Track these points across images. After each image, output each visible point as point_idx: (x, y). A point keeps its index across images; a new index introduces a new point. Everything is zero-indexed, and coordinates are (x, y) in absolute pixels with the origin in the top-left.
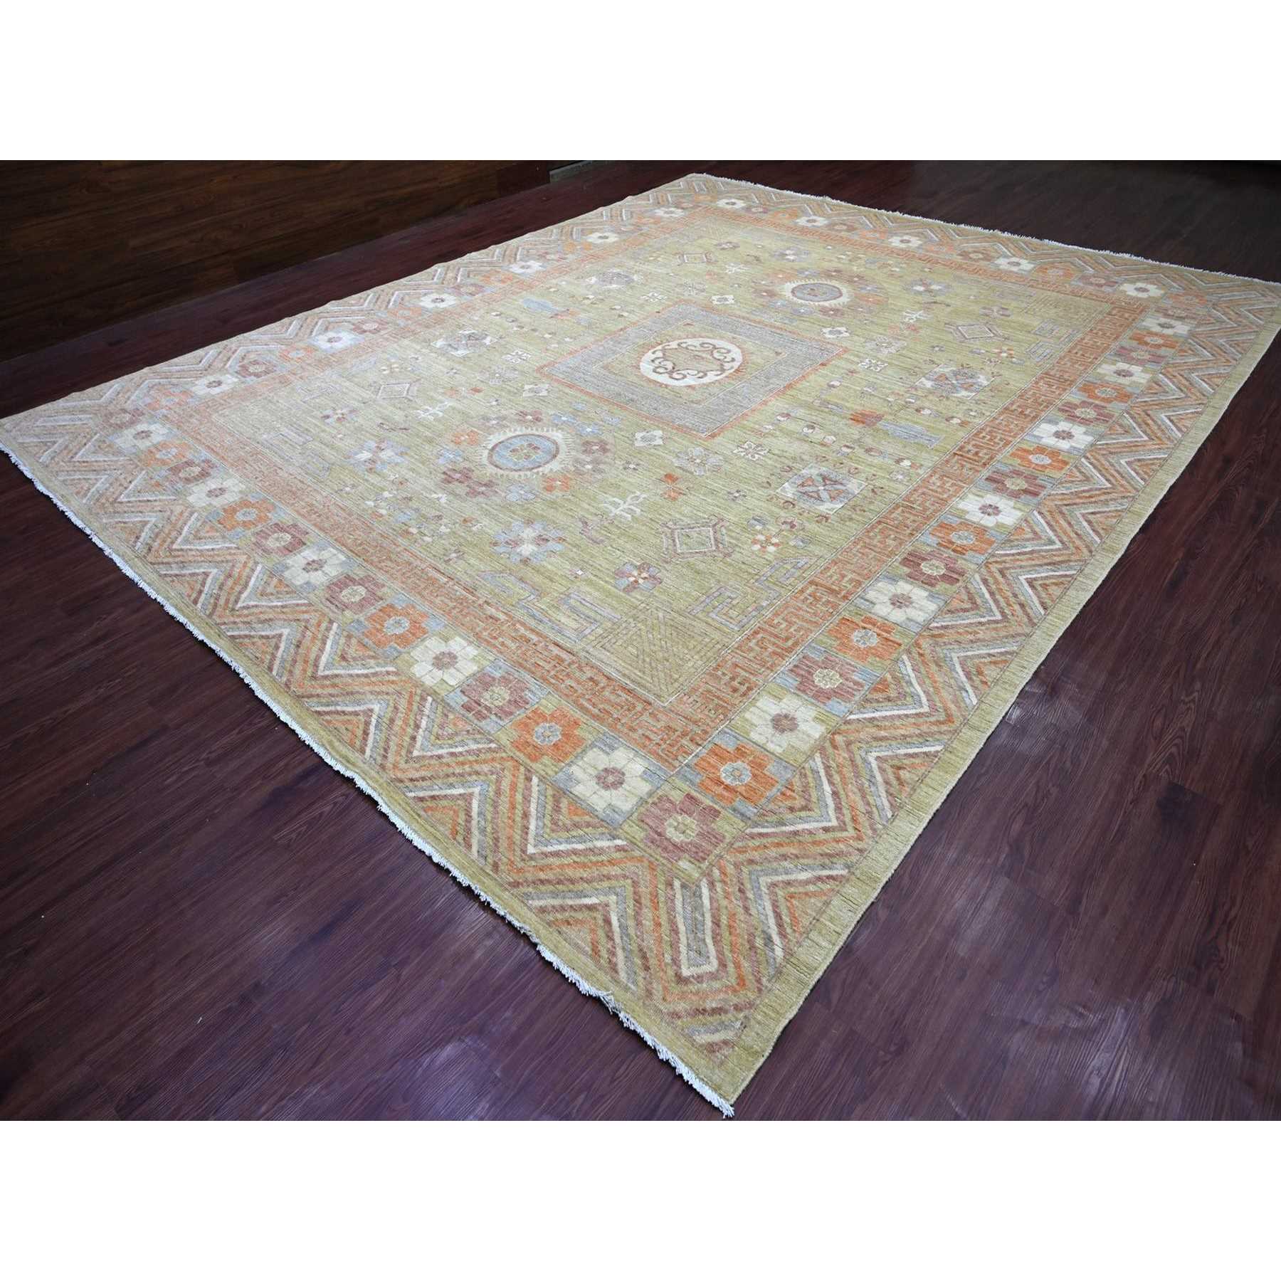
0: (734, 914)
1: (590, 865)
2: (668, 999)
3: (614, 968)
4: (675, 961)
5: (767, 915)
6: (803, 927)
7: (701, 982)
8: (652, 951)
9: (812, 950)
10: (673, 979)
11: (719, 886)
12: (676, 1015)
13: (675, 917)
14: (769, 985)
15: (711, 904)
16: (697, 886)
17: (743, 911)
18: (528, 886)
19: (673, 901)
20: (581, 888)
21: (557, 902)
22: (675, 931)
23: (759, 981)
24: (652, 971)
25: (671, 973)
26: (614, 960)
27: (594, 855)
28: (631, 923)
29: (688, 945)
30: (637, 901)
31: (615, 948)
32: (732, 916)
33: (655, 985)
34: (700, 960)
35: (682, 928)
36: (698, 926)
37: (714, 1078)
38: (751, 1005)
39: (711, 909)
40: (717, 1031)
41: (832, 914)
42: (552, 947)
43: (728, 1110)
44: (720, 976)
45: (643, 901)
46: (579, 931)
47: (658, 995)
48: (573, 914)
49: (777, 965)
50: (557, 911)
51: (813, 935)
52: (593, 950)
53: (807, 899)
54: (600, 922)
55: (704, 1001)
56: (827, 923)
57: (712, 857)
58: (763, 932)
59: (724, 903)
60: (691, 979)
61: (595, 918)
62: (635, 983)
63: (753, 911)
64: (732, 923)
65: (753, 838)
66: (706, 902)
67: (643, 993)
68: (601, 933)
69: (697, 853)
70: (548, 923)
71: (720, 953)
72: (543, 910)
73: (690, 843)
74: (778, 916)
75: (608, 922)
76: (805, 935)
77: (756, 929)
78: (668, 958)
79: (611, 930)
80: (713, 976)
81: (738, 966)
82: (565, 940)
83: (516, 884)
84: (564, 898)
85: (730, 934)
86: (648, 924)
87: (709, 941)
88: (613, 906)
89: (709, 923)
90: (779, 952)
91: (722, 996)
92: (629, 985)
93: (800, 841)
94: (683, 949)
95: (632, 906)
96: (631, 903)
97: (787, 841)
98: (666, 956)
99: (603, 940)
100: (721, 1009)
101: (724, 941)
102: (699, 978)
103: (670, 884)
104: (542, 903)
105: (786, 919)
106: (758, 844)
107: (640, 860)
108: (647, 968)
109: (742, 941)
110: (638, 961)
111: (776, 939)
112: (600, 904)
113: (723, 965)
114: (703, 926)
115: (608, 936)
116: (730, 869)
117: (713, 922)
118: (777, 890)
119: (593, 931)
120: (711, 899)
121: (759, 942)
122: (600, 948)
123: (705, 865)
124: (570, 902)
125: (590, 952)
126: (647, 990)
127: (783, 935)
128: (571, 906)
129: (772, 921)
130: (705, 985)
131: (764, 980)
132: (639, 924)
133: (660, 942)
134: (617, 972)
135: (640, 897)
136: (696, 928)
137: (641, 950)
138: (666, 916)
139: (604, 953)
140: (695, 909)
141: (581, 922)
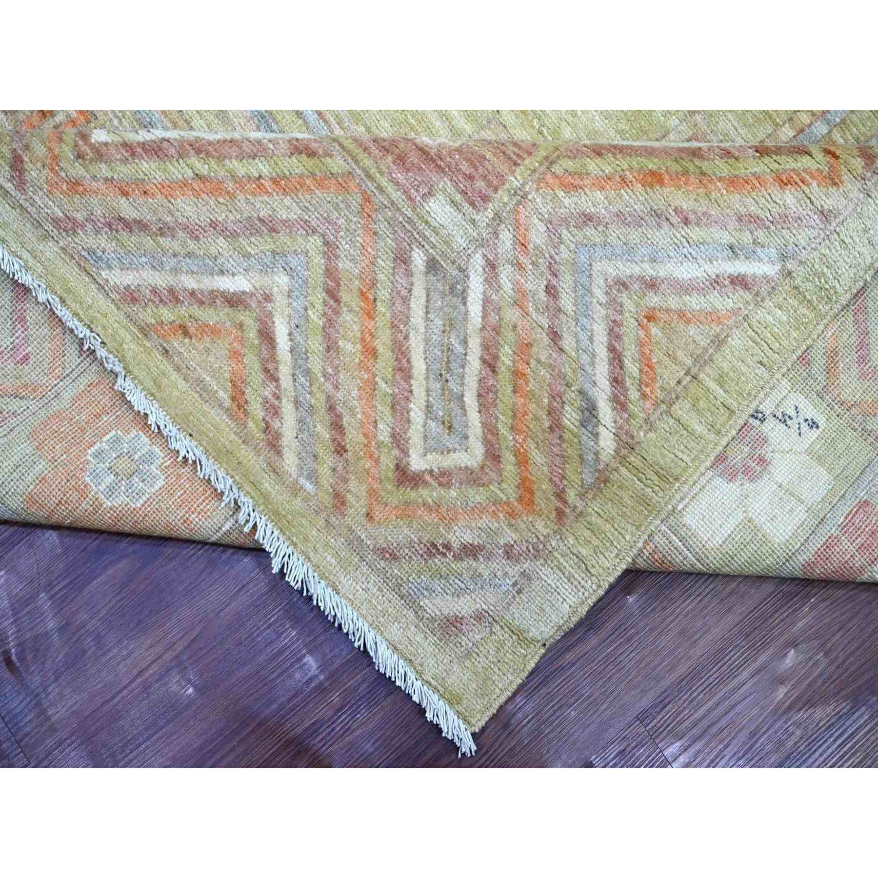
0: (529, 345)
1: (230, 186)
2: (377, 515)
3: (274, 444)
4: (399, 441)
5: (594, 355)
6: (663, 389)
7: (448, 485)
8: (353, 415)
9: (673, 440)
10: (390, 475)
11: (506, 274)
12: (389, 554)
13: (406, 338)
14: (579, 504)
15: (484, 316)
16: (461, 270)
17: (546, 340)
18: (97, 232)
19: (406, 301)
20: (213, 250)
21: (161, 280)
22: (404, 371)
23: (560, 495)
24: (349, 455)
25: (387, 461)
26: (276, 424)
27: (241, 158)
28: (316, 344)
29: (428, 406)
30: (332, 294)
31: (278, 398)
32: (524, 348)
33: (353, 485)
34: (450, 441)
35: (419, 366)
36: (453, 365)
37: (450, 681)
38: (538, 552)
39: (483, 329)
40: (465, 591)
41: (725, 365)
42: (150, 384)
43: (468, 745)
44: (486, 479)
45: (344, 296)
46: (208, 351)
47: (357, 503)
48: (196, 311)
49: (601, 467)
50: (161, 301)
51: (681, 409)
52: (234, 399)
53: (681, 326)
54: (252, 335)
55: (449, 528)
56: (713, 385)
57: (502, 196)
58: (581, 392)
59: (511, 315)
60: (428, 478)
61: (241, 325)
62: (313, 476)
63: (568, 342)
64: (521, 366)
65: (599, 154)
66: (475, 309)
67: (328, 500)
68: (252, 362)
69: (471, 178)
70: (142, 329)
71: (490, 430)
72: (130, 296)
73: (459, 150)
74: (616, 357)
75: (267, 336)
76: (664, 407)
77: (568, 385)
78: (384, 434)
79: (273, 357)
80: (472, 477)
81: (522, 460)
82: (178, 369)
83: (70, 226)
84: (175, 271)
85: (515, 391)
86: (349, 347)
87: (471, 401)
88: (280, 301)
89: (474, 364)
90: (607, 443)
91: (485, 521)
92: (302, 481)
93: (703, 174)
94: (417, 414)
95: (319, 306)
96: (319, 297)
97: (675, 167)
98: (380, 426)
99: (257, 377)
100: (480, 548)
101: (501, 406)
102: (444, 477)
103: (402, 259)
104: (129, 279)
105: (632, 368)
106: (608, 170)
107: (343, 183)
108: (340, 450)
109: (537, 410)
110: (323, 432)
111: (606, 412)
112: (252, 295)
113: (493, 456)
114: (463, 367)
115: (266, 370)
116: (538, 235)
117: (484, 361)
118: (624, 298)
119: (236, 355)
120: (486, 302)
121: (570, 417)
122: (249, 394)
123: (484, 217)
124: (190, 283)
125: (227, 403)
126: (337, 495)
127: (619, 403)
128: (193, 293)
129: (602, 371)
130: (453, 493)
131: (571, 495)
132: (331, 347)
133: (373, 396)
134: (279, 453)
135: (338, 285)
136: (449, 370)
137: (331, 408)
138: (388, 332)
139: (256, 409)
140: (451, 325)
141: (214, 332)
